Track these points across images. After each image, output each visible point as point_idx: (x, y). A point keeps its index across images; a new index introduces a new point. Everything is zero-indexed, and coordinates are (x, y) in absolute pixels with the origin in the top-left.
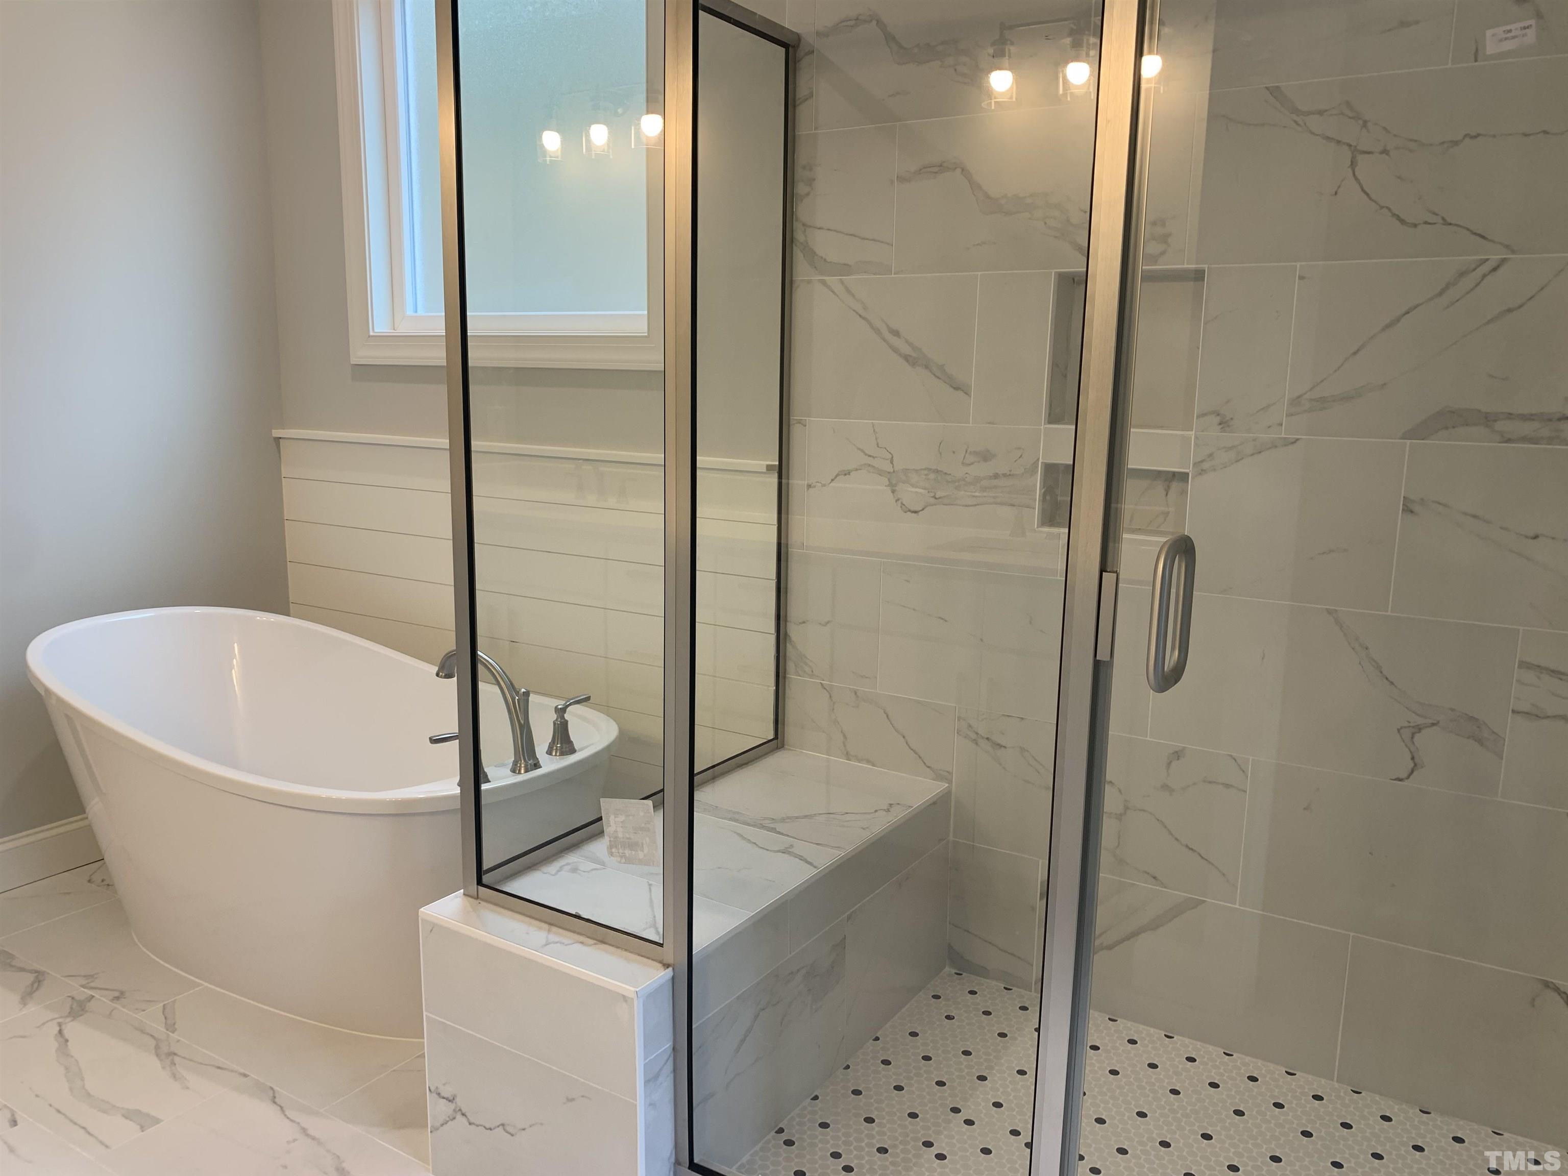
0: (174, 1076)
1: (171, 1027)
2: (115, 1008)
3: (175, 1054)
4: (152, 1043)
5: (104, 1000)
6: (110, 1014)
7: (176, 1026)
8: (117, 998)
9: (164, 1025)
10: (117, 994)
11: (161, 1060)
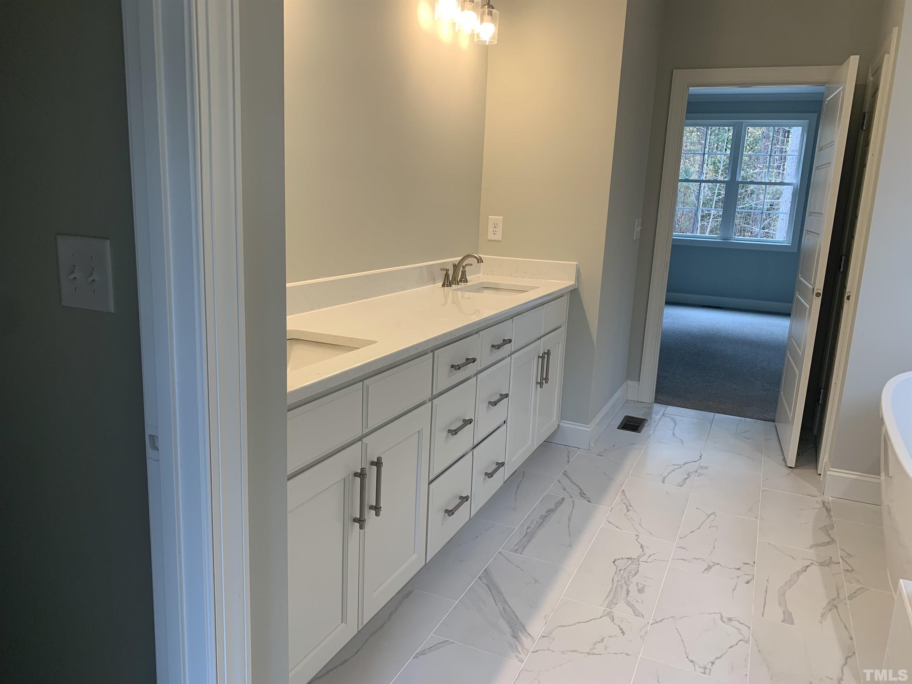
0: (823, 615)
1: (851, 597)
2: (841, 573)
3: (836, 608)
4: (835, 596)
5: (842, 567)
6: (835, 574)
7: (854, 599)
8: (848, 571)
9: (850, 594)
10: (850, 569)
11: (828, 605)
